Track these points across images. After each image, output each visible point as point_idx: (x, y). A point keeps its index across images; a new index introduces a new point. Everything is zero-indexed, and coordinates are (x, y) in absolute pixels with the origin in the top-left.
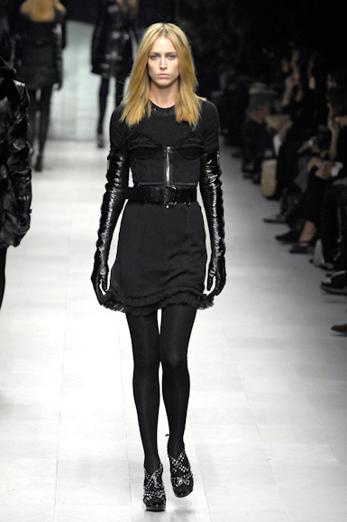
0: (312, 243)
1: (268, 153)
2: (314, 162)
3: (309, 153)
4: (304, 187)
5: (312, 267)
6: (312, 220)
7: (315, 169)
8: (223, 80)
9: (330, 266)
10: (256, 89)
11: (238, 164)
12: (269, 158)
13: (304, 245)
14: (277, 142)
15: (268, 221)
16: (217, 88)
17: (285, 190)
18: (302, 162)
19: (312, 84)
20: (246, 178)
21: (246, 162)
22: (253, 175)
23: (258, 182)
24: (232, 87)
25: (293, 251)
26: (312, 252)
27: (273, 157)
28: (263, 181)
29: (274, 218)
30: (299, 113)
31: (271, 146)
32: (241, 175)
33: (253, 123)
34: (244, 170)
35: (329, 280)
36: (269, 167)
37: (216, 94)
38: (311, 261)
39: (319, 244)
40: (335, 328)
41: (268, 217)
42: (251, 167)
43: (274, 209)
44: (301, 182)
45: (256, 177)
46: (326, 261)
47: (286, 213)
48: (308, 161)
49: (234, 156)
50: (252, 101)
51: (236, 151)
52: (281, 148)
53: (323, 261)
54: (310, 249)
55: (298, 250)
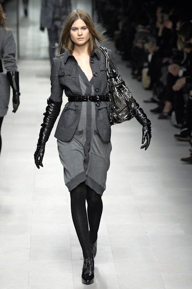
1: (146, 64)
3: (167, 64)
8: (120, 25)
9: (180, 125)
10: (140, 29)
11: (129, 71)
12: (146, 67)
13: (166, 114)
15: (146, 102)
16: (117, 29)
17: (155, 85)
20: (133, 78)
21: (134, 69)
22: (137, 76)
23: (140, 80)
25: (160, 118)
26: (170, 119)
27: (148, 66)
28: (143, 80)
29: (149, 100)
30: (162, 42)
32: (131, 76)
33: (137, 48)
34: (133, 74)
35: (179, 133)
36: (145, 71)
37: (117, 33)
39: (174, 114)
40: (183, 160)
41: (146, 99)
42: (136, 72)
43: (149, 95)
44: (163, 79)
45: (139, 77)
46: (178, 123)
49: (128, 66)
51: (128, 63)
53: (176, 123)
54: (169, 117)
55: (162, 117)
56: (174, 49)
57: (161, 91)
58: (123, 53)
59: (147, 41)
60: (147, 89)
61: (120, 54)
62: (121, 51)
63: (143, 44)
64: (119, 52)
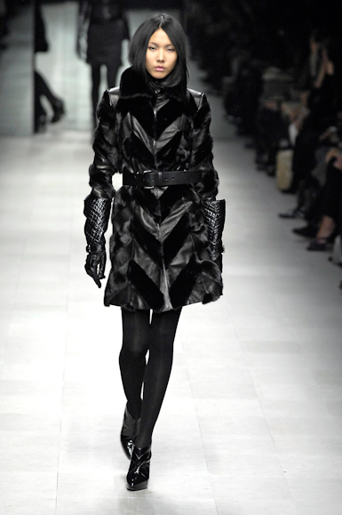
0: (331, 240)
1: (284, 143)
2: (332, 153)
3: (328, 144)
4: (322, 180)
5: (330, 265)
6: (330, 215)
7: (334, 159)
8: (235, 65)
10: (270, 75)
11: (251, 155)
13: (322, 242)
14: (293, 131)
15: (283, 216)
16: (229, 73)
17: (302, 183)
18: (319, 153)
20: (260, 169)
21: (260, 152)
23: (272, 174)
24: (245, 73)
25: (311, 249)
26: (331, 249)
27: (289, 147)
28: (279, 173)
29: (290, 213)
31: (287, 136)
32: (254, 167)
34: (258, 161)
36: (285, 158)
37: (228, 80)
38: (330, 259)
39: (338, 240)
41: (284, 211)
42: (266, 158)
43: (290, 203)
44: (319, 174)
45: (270, 168)
47: (303, 209)
48: (326, 152)
49: (248, 146)
50: (266, 88)
51: (249, 141)
52: (298, 138)
54: (328, 245)
55: (314, 247)
57: (314, 195)
58: (239, 119)
59: (288, 98)
60: (285, 192)
61: (233, 123)
62: (235, 115)
63: (279, 103)
64: (231, 118)
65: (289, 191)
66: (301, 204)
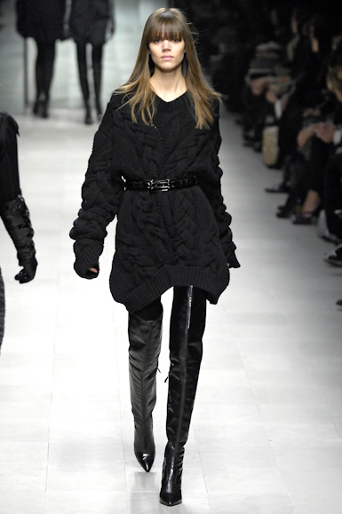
0: (316, 213)
1: (270, 119)
4: (307, 154)
8: (222, 47)
9: (334, 237)
11: (238, 132)
12: (271, 125)
13: (308, 216)
15: (270, 191)
16: (215, 51)
17: (288, 158)
19: (315, 46)
21: (247, 128)
22: (253, 142)
23: (259, 150)
25: (296, 223)
26: (316, 223)
28: (265, 149)
29: (276, 188)
32: (241, 141)
34: (246, 138)
35: (333, 253)
36: (271, 134)
37: (215, 58)
39: (323, 214)
40: (341, 303)
41: (270, 186)
42: (252, 134)
43: (276, 178)
45: (257, 145)
49: (238, 122)
53: (327, 233)
54: (314, 219)
55: (301, 221)
56: (324, 92)
60: (271, 167)
65: (275, 166)
66: (287, 178)
